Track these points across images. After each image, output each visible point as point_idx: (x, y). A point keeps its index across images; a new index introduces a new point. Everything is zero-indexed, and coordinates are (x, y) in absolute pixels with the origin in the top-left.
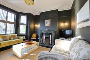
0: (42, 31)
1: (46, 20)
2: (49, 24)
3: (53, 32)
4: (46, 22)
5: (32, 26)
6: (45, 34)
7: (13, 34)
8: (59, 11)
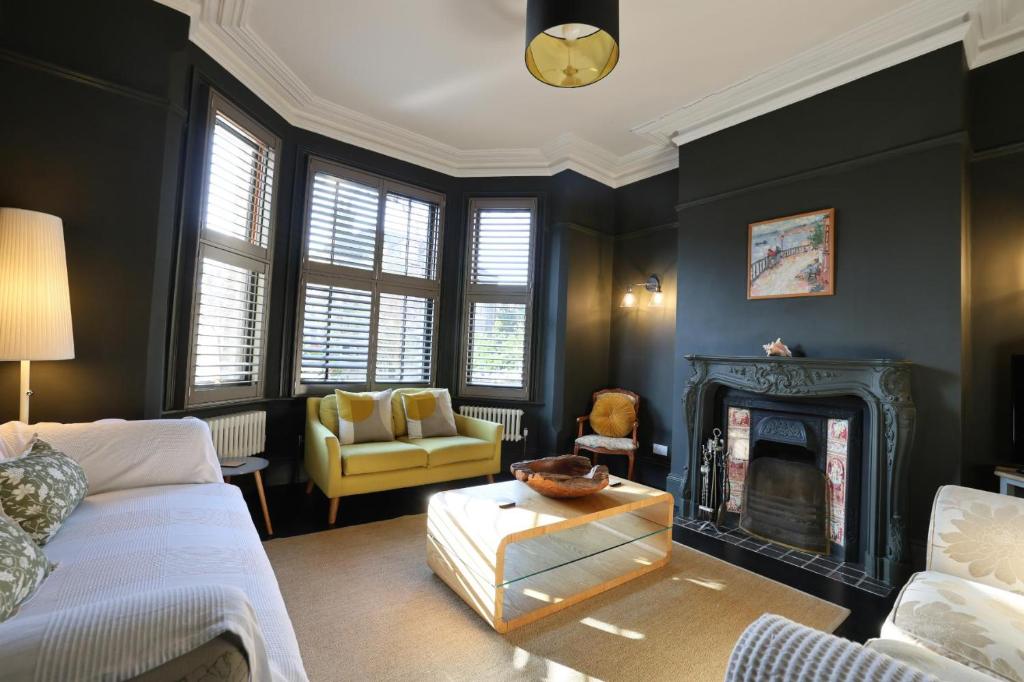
0: (707, 362)
1: (757, 229)
2: (812, 275)
3: (873, 385)
4: (758, 253)
5: (587, 306)
6: (743, 399)
7: (423, 391)
8: (976, 60)
